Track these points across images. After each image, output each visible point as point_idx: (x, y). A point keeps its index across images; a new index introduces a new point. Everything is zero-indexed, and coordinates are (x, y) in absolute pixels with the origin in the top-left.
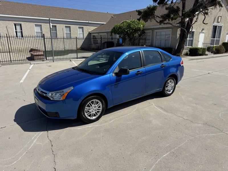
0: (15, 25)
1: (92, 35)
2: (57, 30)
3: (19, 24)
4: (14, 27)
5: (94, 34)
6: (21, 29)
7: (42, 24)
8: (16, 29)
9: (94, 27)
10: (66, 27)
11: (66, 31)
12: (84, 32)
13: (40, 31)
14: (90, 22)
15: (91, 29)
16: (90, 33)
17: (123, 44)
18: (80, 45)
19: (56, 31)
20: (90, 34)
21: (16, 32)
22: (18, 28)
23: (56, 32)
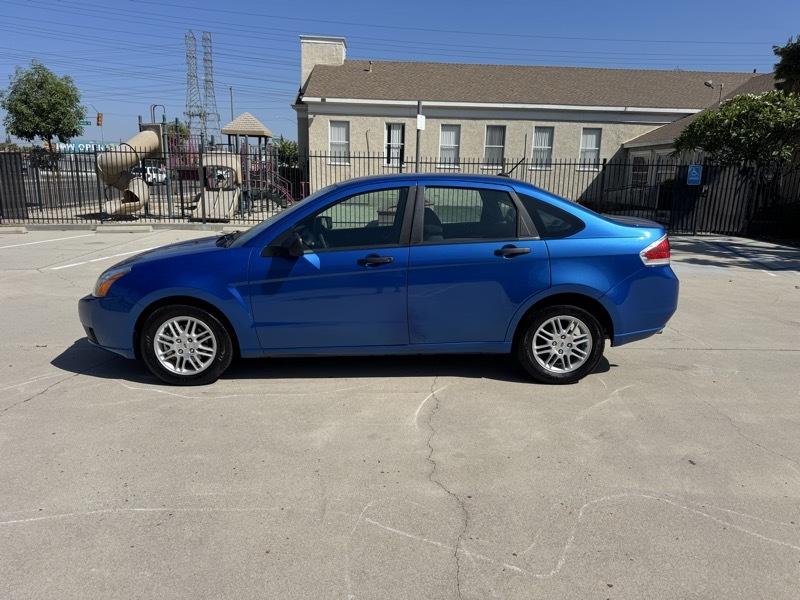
0: (389, 127)
1: (634, 154)
2: (507, 142)
3: (399, 124)
4: (386, 132)
5: (640, 154)
6: (403, 141)
7: (464, 121)
8: (389, 141)
9: (646, 127)
10: (538, 129)
11: (536, 143)
12: (602, 147)
13: (453, 145)
14: (629, 109)
15: (632, 134)
16: (628, 149)
17: (705, 188)
18: (580, 189)
19: (503, 144)
20: (624, 151)
21: (389, 148)
22: (396, 134)
23: (503, 149)
